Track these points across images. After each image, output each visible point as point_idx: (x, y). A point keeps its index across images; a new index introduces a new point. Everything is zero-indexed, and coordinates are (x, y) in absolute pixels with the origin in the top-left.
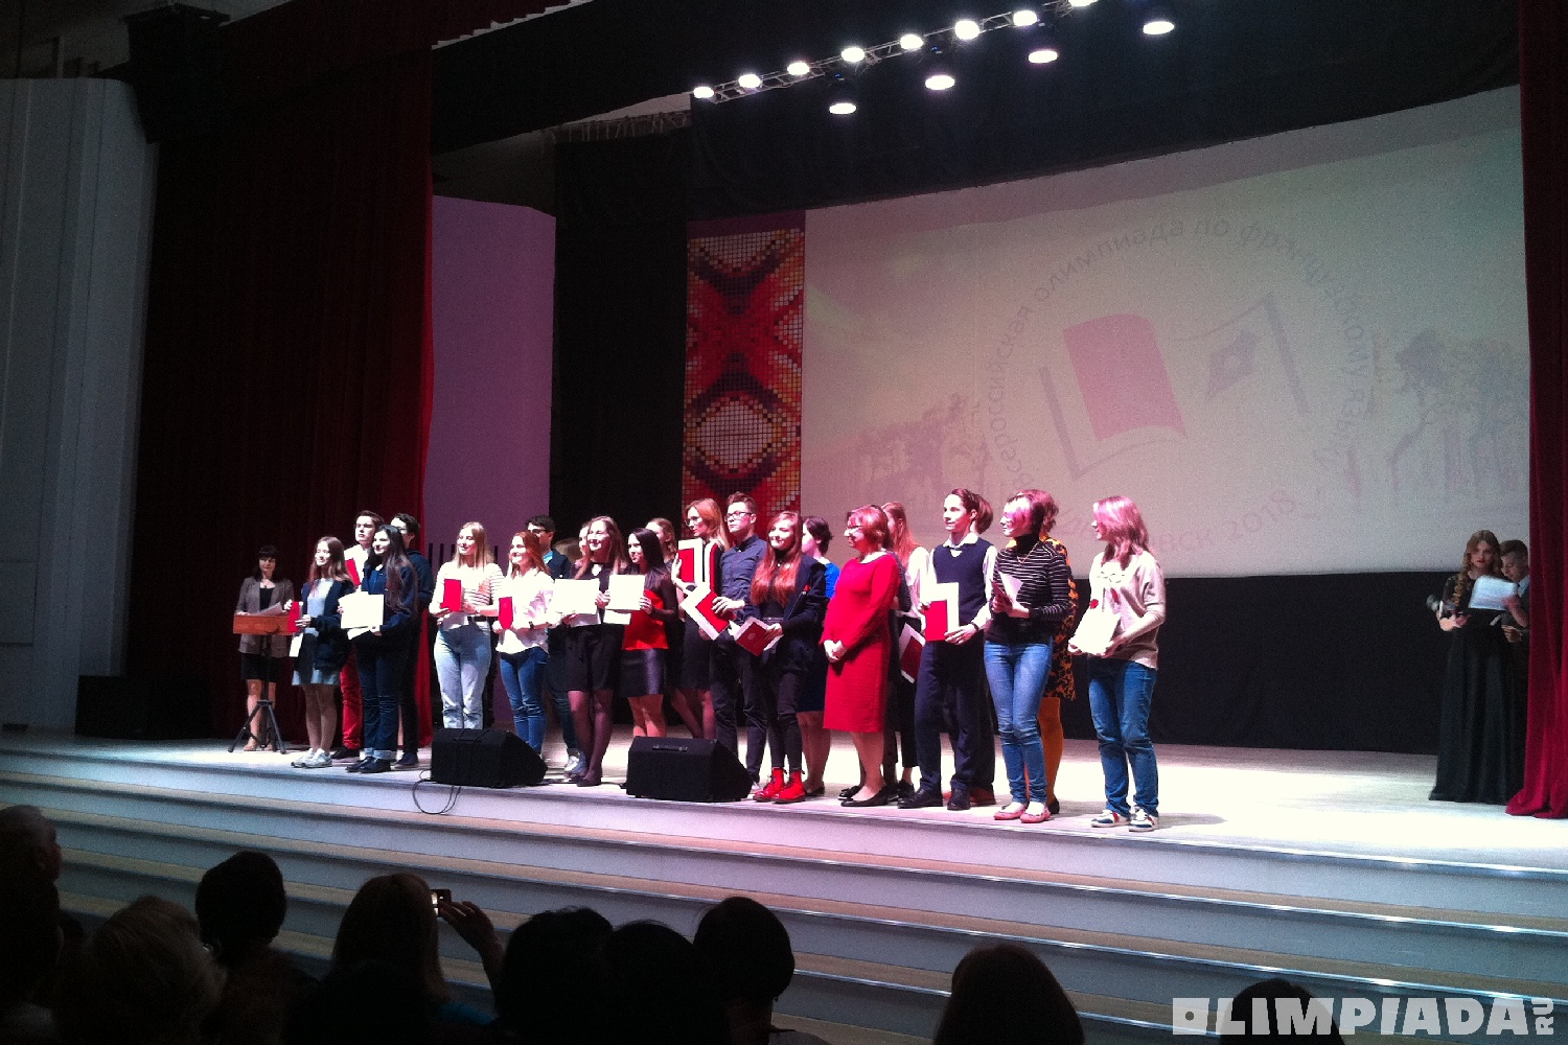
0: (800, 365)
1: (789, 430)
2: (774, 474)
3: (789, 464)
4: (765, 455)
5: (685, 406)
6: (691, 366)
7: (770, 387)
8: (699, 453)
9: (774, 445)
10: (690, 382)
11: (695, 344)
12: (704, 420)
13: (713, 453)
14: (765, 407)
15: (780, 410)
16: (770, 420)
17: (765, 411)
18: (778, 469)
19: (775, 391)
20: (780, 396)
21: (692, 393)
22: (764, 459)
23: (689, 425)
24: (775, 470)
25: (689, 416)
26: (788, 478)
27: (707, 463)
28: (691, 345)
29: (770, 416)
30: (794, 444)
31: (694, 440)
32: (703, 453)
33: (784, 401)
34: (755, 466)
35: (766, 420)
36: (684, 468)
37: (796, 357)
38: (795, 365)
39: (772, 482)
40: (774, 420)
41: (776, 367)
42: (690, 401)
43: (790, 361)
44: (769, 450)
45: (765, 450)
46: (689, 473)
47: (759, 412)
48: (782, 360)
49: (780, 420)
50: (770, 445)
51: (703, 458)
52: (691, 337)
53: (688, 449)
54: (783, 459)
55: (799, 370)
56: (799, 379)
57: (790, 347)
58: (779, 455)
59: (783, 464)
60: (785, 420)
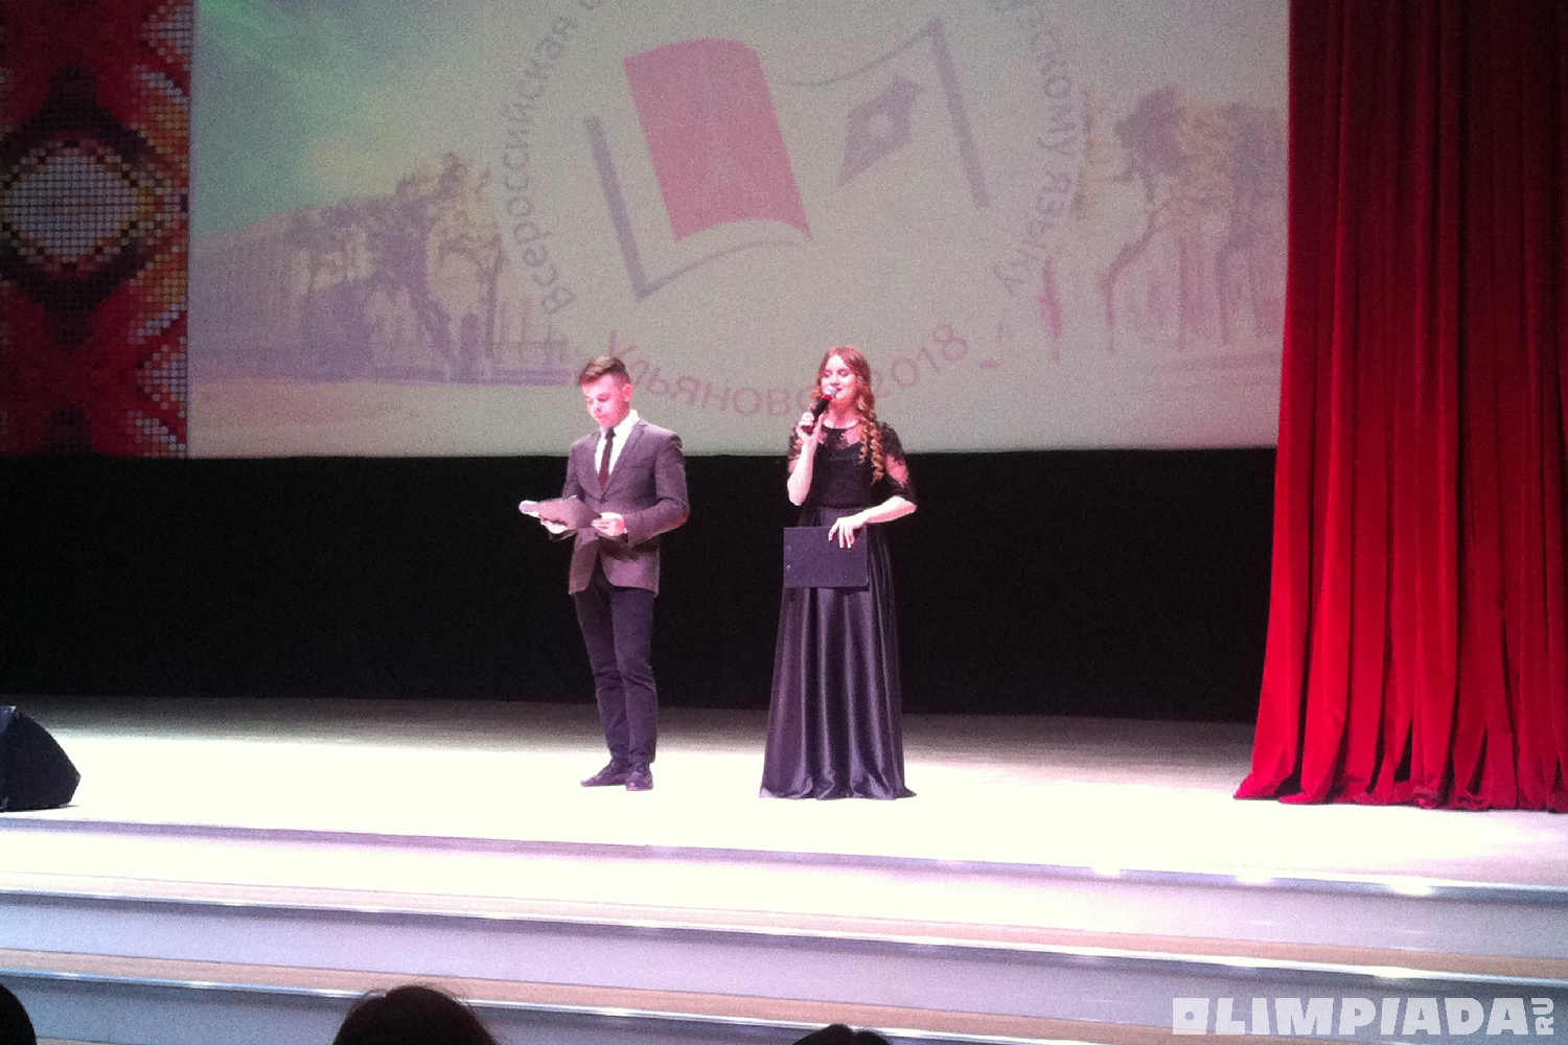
0: (186, 92)
1: (167, 200)
2: (141, 274)
3: (167, 257)
4: (125, 242)
7: (134, 126)
9: (141, 225)
12: (16, 177)
13: (32, 235)
14: (125, 160)
15: (151, 167)
16: (134, 184)
17: (126, 167)
18: (150, 266)
19: (143, 134)
20: (151, 142)
22: (123, 248)
26: (166, 282)
27: (22, 251)
29: (134, 175)
30: (176, 225)
32: (15, 235)
33: (160, 150)
34: (108, 259)
35: (126, 183)
37: (180, 77)
38: (179, 91)
39: (137, 287)
40: (142, 184)
41: (143, 93)
43: (170, 83)
45: (124, 233)
48: (154, 81)
49: (151, 183)
50: (134, 225)
51: (14, 243)
54: (156, 249)
55: (185, 99)
56: (185, 115)
57: (170, 59)
58: (150, 242)
59: (158, 257)
60: (159, 183)
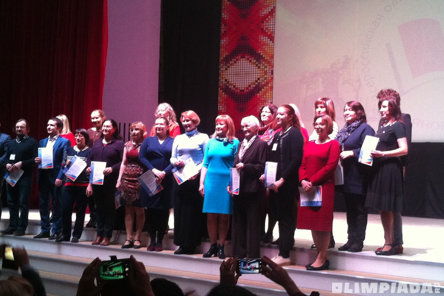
0: (273, 42)
1: (268, 72)
2: (260, 92)
3: (267, 88)
5: (220, 61)
6: (224, 42)
7: (259, 52)
8: (226, 82)
9: (261, 79)
10: (222, 49)
11: (225, 32)
12: (228, 67)
13: (232, 82)
14: (257, 61)
15: (264, 63)
16: (259, 67)
17: (257, 63)
18: (263, 90)
19: (261, 54)
20: (264, 56)
21: (224, 54)
22: (256, 85)
23: (222, 69)
24: (261, 90)
25: (222, 65)
26: (267, 94)
27: (230, 87)
28: (223, 32)
29: (259, 65)
31: (224, 76)
32: (228, 82)
34: (252, 88)
35: (257, 67)
36: (219, 89)
37: (272, 38)
38: (271, 42)
39: (259, 96)
40: (261, 67)
41: (262, 43)
42: (222, 58)
43: (269, 40)
44: (258, 81)
46: (221, 91)
47: (254, 63)
48: (264, 39)
50: (259, 79)
51: (228, 85)
52: (223, 29)
53: (221, 80)
54: (265, 85)
55: (273, 44)
56: (273, 49)
57: (269, 33)
58: (263, 83)
59: (265, 88)
60: (266, 67)
